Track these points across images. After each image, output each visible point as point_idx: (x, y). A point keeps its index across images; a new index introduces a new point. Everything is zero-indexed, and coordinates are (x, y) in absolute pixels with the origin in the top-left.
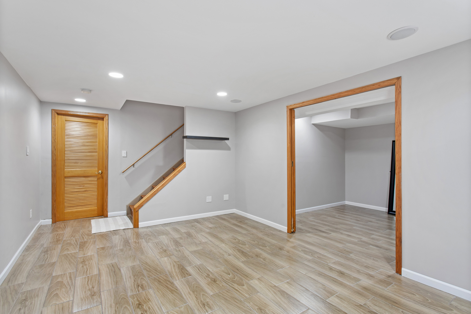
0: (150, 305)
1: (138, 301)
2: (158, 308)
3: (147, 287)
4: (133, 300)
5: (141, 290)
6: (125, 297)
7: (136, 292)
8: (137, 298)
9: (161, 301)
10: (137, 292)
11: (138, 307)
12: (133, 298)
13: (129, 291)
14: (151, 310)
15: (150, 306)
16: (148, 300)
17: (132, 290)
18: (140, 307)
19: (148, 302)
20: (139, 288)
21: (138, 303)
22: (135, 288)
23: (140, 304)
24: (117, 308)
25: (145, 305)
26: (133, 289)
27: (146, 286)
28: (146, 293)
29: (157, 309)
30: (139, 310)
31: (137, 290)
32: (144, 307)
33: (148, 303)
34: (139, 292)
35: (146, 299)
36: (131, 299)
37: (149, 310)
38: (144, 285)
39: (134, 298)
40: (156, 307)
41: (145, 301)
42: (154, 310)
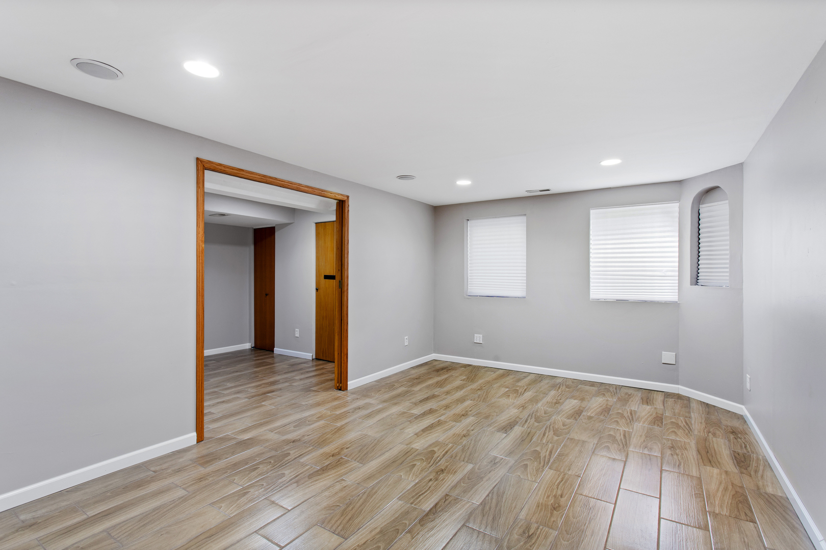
0: (543, 499)
1: (552, 514)
2: (539, 490)
3: (520, 525)
4: (557, 520)
5: (534, 526)
6: (564, 532)
7: (543, 528)
8: (550, 518)
9: (528, 494)
10: (541, 527)
11: (559, 506)
12: (554, 523)
13: (551, 539)
14: (549, 494)
15: (545, 499)
16: (539, 506)
17: (546, 537)
18: (557, 505)
19: (542, 504)
20: (533, 532)
21: (555, 512)
22: (538, 538)
23: (554, 508)
24: (587, 524)
25: (550, 503)
26: (543, 536)
27: (520, 527)
28: (533, 516)
29: (541, 490)
30: (561, 503)
31: (539, 530)
32: (552, 501)
33: (544, 502)
34: (539, 527)
35: (541, 509)
36: (559, 522)
37: (550, 495)
38: (521, 530)
39: (554, 521)
40: (540, 493)
41: (545, 507)
42: (546, 491)
